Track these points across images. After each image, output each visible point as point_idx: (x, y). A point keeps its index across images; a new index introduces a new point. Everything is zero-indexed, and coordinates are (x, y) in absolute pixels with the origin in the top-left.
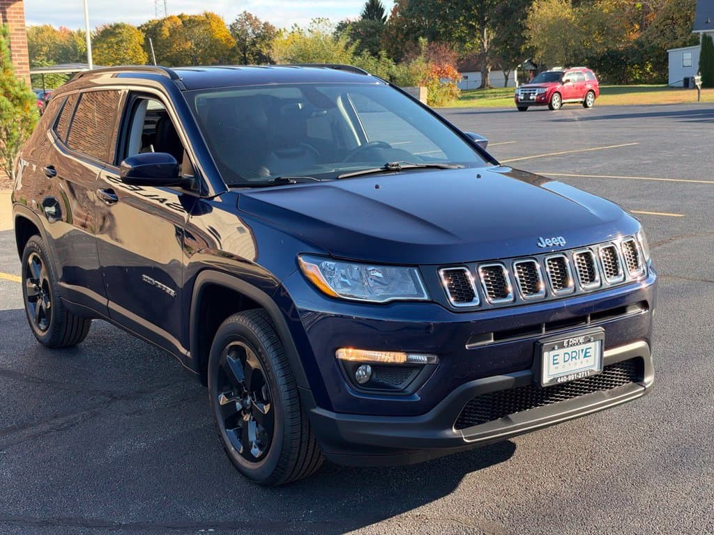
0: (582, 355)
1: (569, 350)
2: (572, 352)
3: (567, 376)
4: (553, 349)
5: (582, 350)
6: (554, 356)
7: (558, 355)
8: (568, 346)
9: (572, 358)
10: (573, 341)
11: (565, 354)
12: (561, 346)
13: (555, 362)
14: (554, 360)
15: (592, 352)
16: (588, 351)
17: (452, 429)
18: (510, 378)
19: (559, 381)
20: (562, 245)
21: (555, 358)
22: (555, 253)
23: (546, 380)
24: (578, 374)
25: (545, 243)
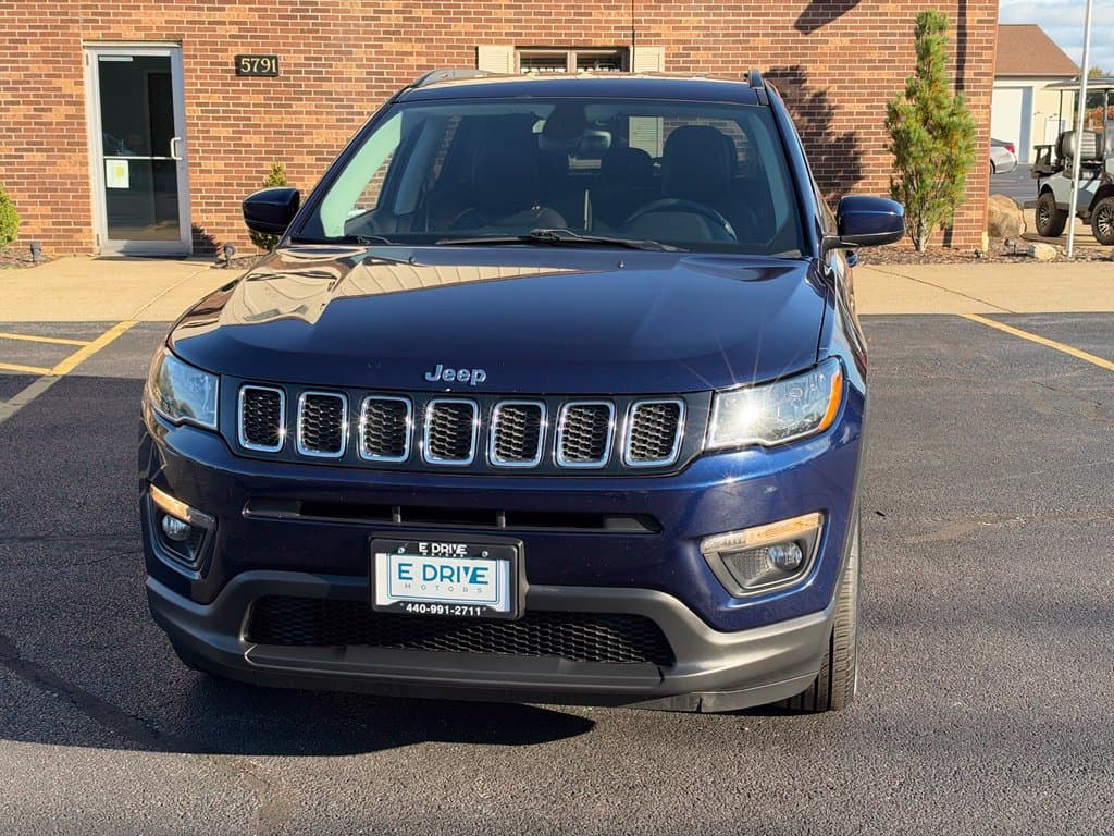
0: (465, 579)
1: (437, 562)
2: (442, 567)
3: (428, 605)
4: (395, 552)
5: (466, 569)
6: (401, 565)
7: (411, 565)
8: (429, 554)
9: (442, 577)
10: (441, 548)
11: (425, 566)
12: (414, 551)
13: (403, 575)
14: (401, 571)
15: (489, 576)
16: (479, 572)
17: (237, 636)
18: (323, 582)
19: (409, 608)
20: (473, 383)
21: (403, 568)
23: (383, 598)
24: (452, 606)
25: (444, 374)
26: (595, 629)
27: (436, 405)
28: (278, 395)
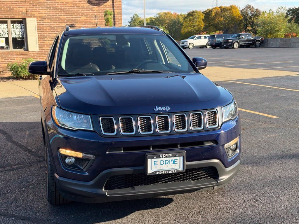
0: (171, 163)
1: (164, 159)
2: (165, 161)
3: (162, 171)
4: (153, 158)
5: (172, 160)
6: (154, 161)
7: (157, 161)
8: (162, 157)
9: (166, 163)
10: (166, 155)
11: (161, 161)
12: (158, 157)
13: (155, 164)
14: (154, 163)
15: (178, 161)
16: (175, 161)
17: (102, 189)
18: (131, 169)
19: (157, 173)
20: (167, 110)
21: (155, 162)
22: (162, 114)
23: (150, 171)
24: (169, 171)
25: (158, 109)
26: (199, 172)
27: (158, 117)
28: (112, 119)
